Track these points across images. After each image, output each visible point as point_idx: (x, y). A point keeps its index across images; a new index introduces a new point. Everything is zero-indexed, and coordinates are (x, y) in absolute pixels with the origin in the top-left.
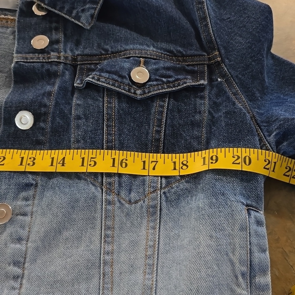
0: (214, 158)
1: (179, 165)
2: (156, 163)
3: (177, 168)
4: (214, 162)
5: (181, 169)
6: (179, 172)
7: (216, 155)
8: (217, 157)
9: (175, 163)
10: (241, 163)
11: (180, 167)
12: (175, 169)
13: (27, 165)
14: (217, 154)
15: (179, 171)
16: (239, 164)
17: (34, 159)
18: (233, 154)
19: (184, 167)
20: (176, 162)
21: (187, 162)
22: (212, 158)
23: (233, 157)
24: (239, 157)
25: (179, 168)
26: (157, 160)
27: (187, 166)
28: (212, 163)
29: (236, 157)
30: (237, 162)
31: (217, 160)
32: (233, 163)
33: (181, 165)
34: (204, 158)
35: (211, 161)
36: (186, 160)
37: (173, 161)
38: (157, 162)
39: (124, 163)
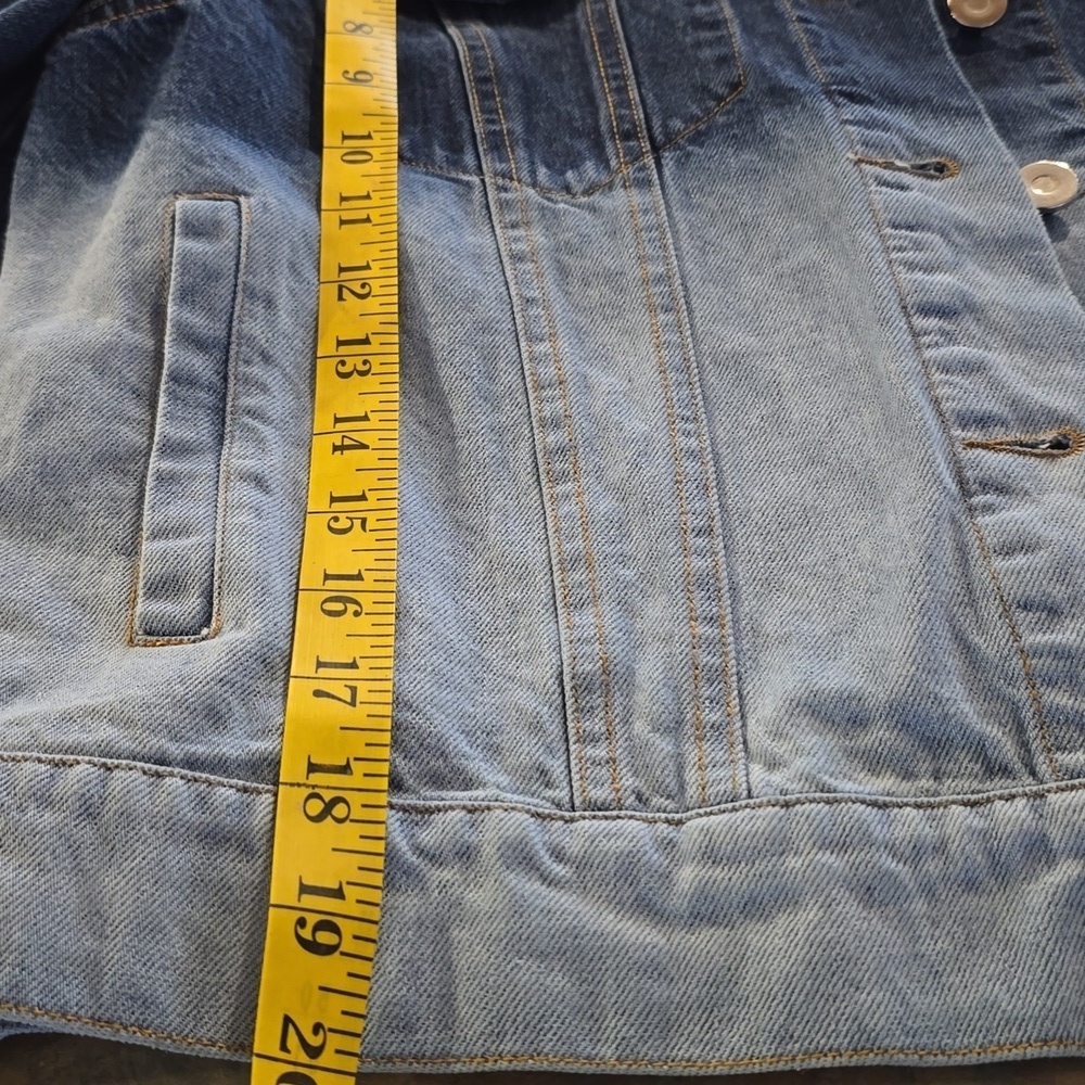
0: (325, 938)
1: (328, 788)
2: (345, 702)
3: (316, 778)
4: (306, 934)
5: (310, 791)
6: (292, 785)
7: (342, 949)
8: (329, 950)
9: (345, 769)
10: (283, 1055)
11: (317, 790)
12: (313, 768)
13: (339, 359)
14: (342, 954)
15: (299, 785)
16: (284, 1047)
17: (363, 374)
18: (331, 1030)
19: (315, 807)
20: (345, 773)
21: (340, 821)
22: (326, 926)
23: (317, 1028)
24: (314, 1052)
25: (314, 787)
26: (361, 703)
27: (318, 819)
28: (302, 923)
29: (315, 1041)
30: (293, 1040)
31: (311, 946)
32: (287, 1020)
33: (328, 795)
34: (338, 894)
35: (312, 919)
36: (351, 817)
37: (352, 763)
38: (353, 703)
39: (343, 608)
